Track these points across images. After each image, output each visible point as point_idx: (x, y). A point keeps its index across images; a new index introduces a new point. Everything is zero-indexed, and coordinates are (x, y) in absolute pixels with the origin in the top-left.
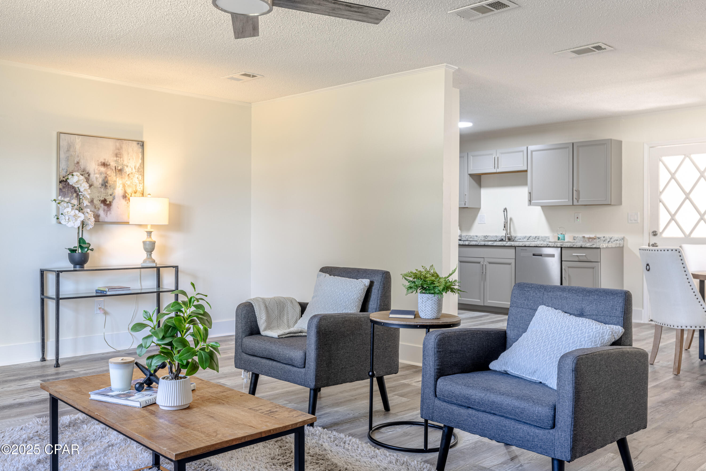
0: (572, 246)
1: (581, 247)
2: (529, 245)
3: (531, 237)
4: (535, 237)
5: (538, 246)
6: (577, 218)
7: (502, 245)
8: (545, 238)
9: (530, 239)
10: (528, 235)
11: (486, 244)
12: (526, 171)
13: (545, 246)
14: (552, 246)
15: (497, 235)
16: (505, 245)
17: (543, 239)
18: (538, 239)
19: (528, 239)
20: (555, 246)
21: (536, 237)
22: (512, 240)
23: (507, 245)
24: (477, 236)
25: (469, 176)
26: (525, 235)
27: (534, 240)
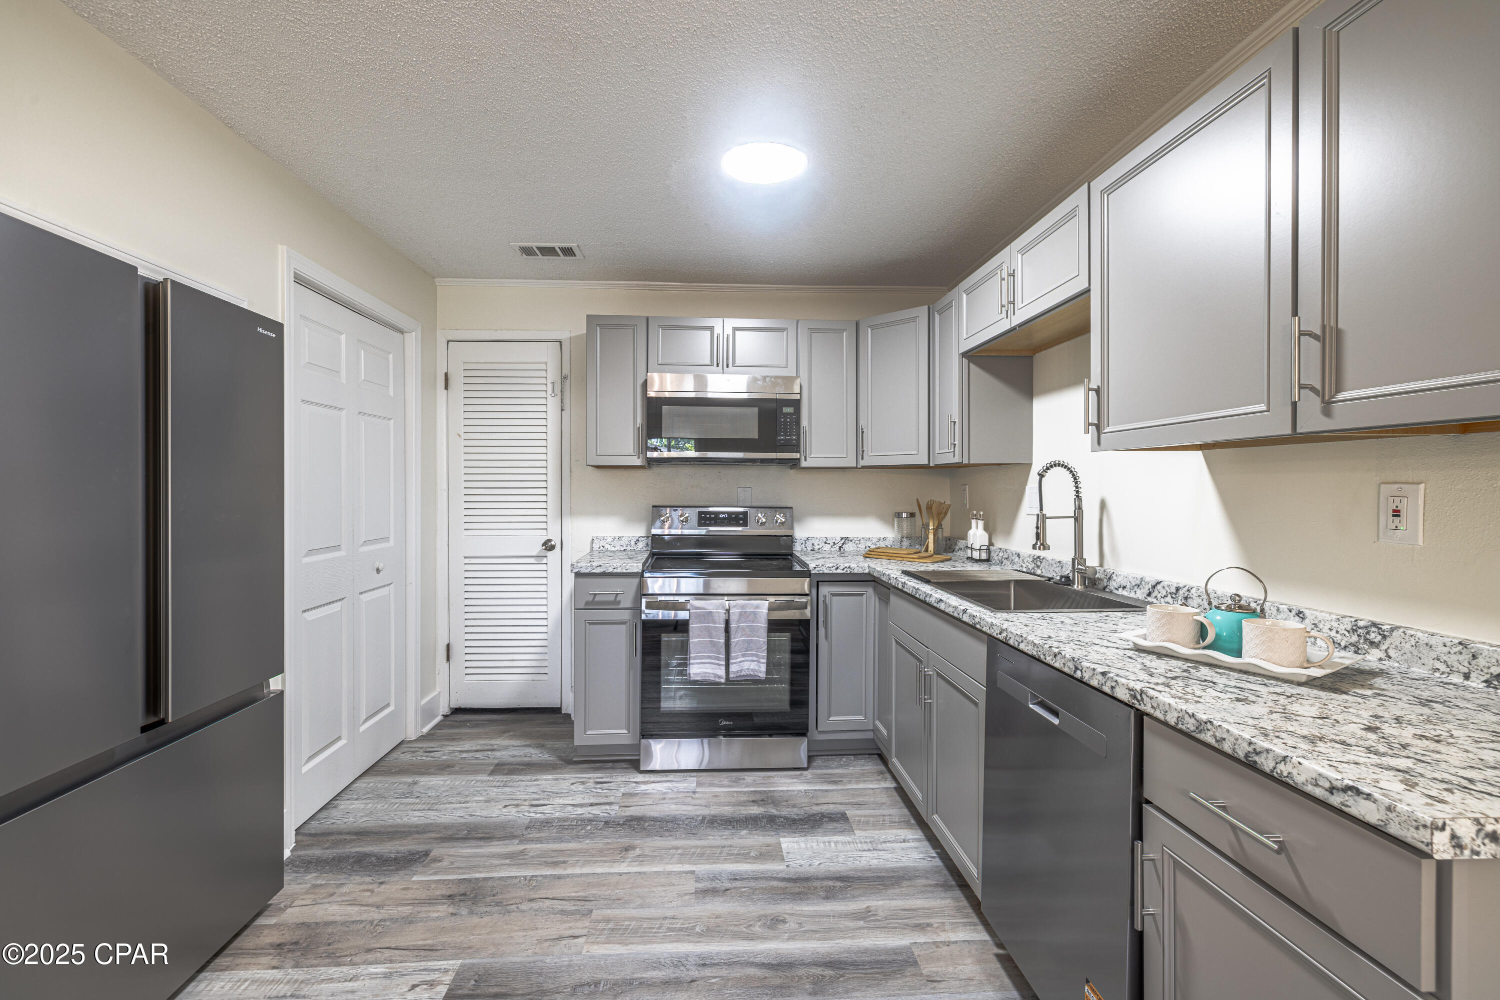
0: (1189, 726)
3: (1159, 587)
6: (1396, 513)
12: (1087, 291)
13: (1066, 670)
14: (1095, 683)
18: (1186, 598)
19: (1149, 594)
20: (1107, 690)
21: (1178, 589)
22: (1101, 586)
24: (1019, 555)
25: (965, 361)
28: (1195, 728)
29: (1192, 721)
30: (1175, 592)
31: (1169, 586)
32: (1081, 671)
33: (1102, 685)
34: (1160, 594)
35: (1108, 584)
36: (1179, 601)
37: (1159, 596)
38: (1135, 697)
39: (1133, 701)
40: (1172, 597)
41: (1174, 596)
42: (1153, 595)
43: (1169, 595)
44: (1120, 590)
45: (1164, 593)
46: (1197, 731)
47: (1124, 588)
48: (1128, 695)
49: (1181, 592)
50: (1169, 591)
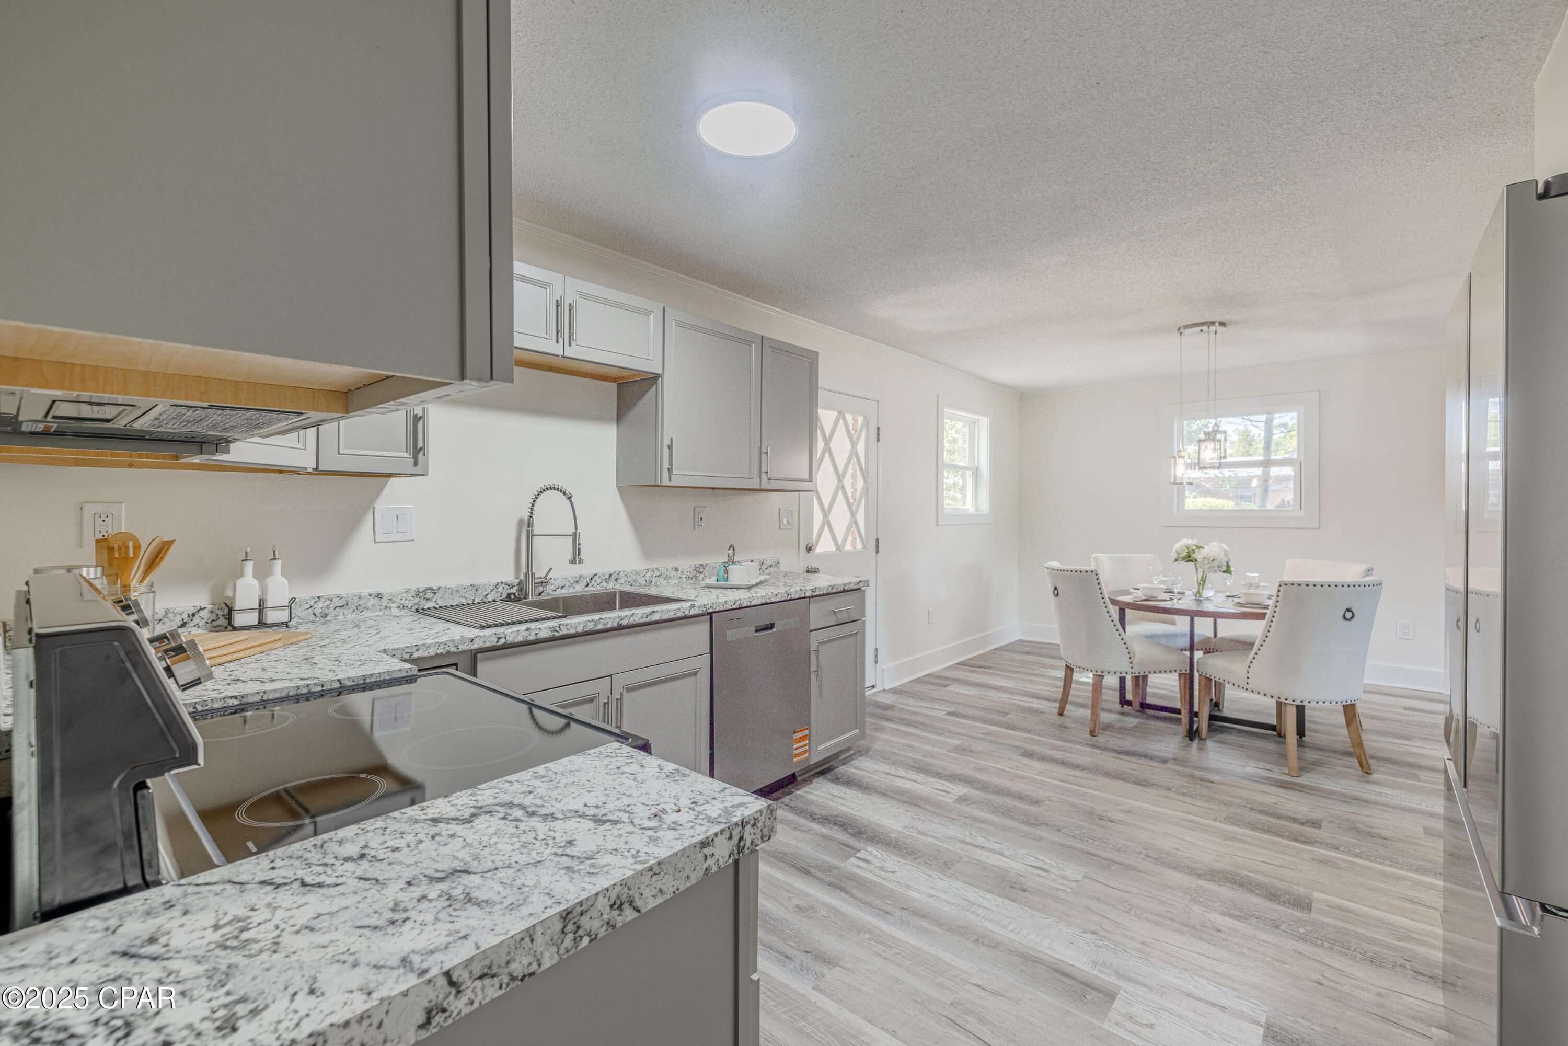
0: (830, 590)
1: (844, 591)
2: (749, 604)
4: (607, 577)
5: (768, 601)
7: (680, 614)
11: (625, 622)
13: (783, 599)
16: (687, 613)
20: (803, 595)
23: (693, 611)
27: (604, 584)
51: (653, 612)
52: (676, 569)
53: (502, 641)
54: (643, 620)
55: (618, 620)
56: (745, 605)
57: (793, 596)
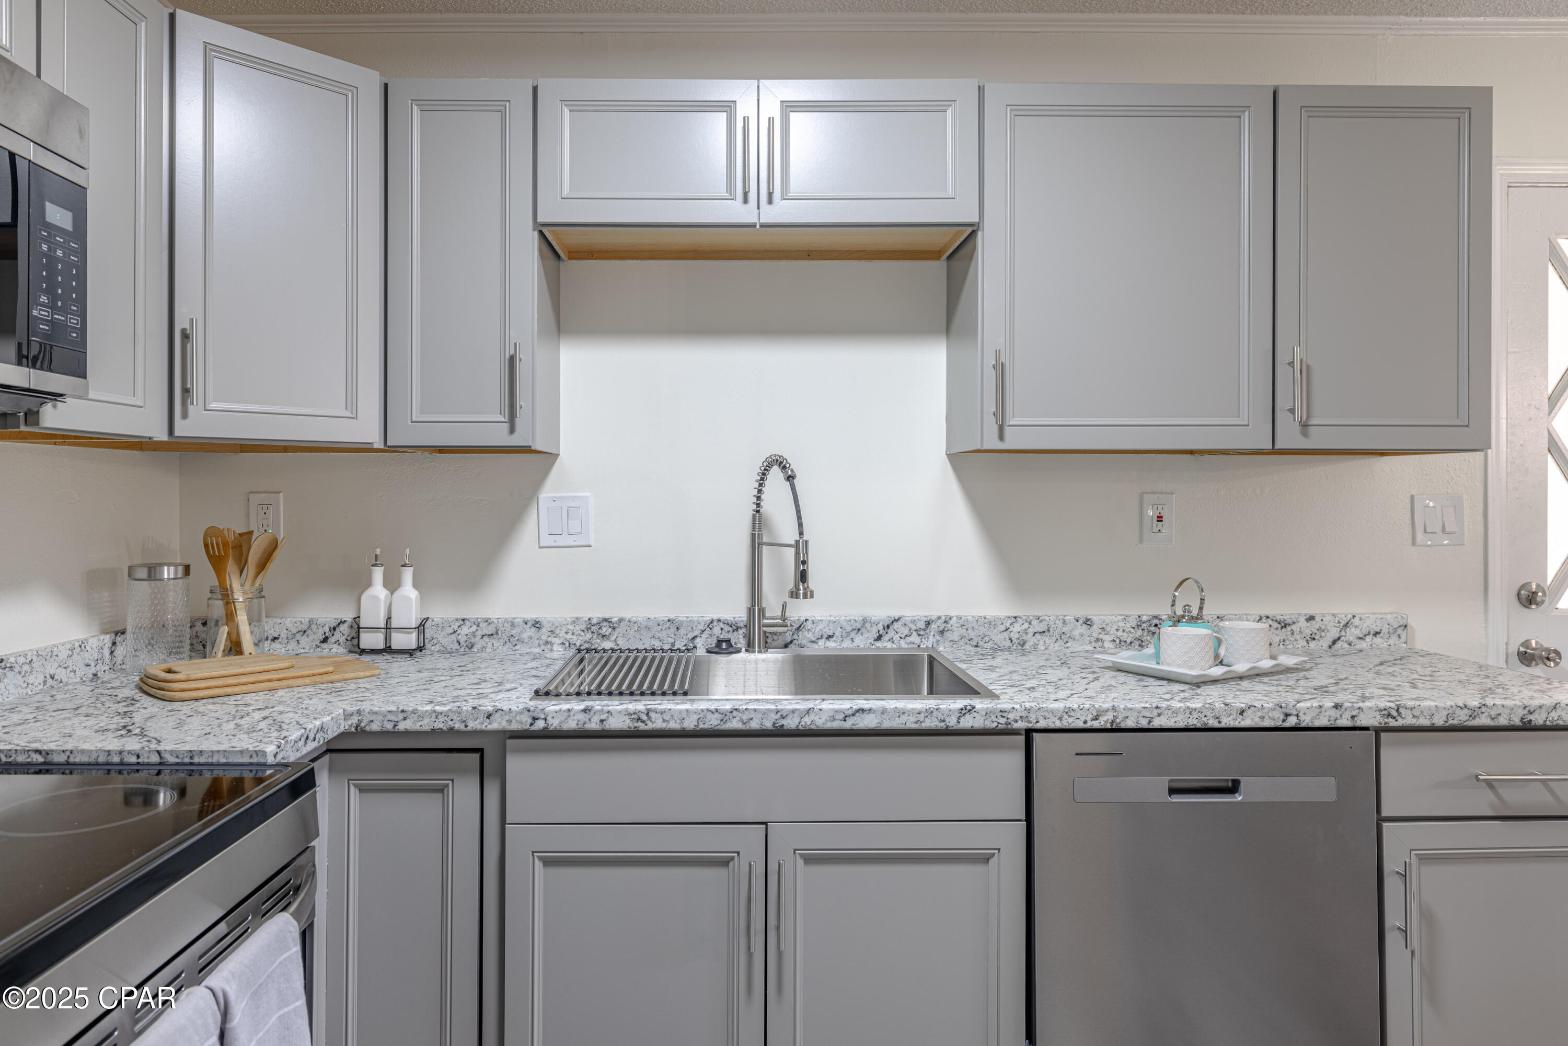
0: (1461, 718)
2: (1144, 723)
3: (896, 625)
4: (923, 626)
5: (1213, 723)
8: (982, 630)
9: (891, 633)
10: (881, 614)
11: (790, 724)
13: (1267, 723)
14: (1323, 722)
15: (680, 615)
16: (952, 722)
17: (972, 634)
18: (942, 632)
19: (879, 638)
20: (1345, 722)
21: (928, 623)
23: (967, 722)
26: (857, 613)
27: (915, 638)
28: (1468, 717)
29: (1466, 711)
30: (924, 627)
31: (913, 622)
32: (1297, 716)
33: (1336, 720)
34: (899, 635)
35: (795, 637)
36: (931, 637)
37: (896, 637)
38: (1389, 715)
39: (1386, 720)
40: (919, 635)
41: (922, 633)
42: (886, 638)
43: (915, 634)
44: (821, 642)
45: (906, 632)
46: (1471, 719)
47: (829, 637)
48: (1378, 717)
49: (933, 626)
50: (914, 628)
51: (863, 710)
52: (1088, 622)
53: (540, 725)
54: (837, 725)
55: (774, 717)
56: (1130, 724)
57: (1306, 721)
